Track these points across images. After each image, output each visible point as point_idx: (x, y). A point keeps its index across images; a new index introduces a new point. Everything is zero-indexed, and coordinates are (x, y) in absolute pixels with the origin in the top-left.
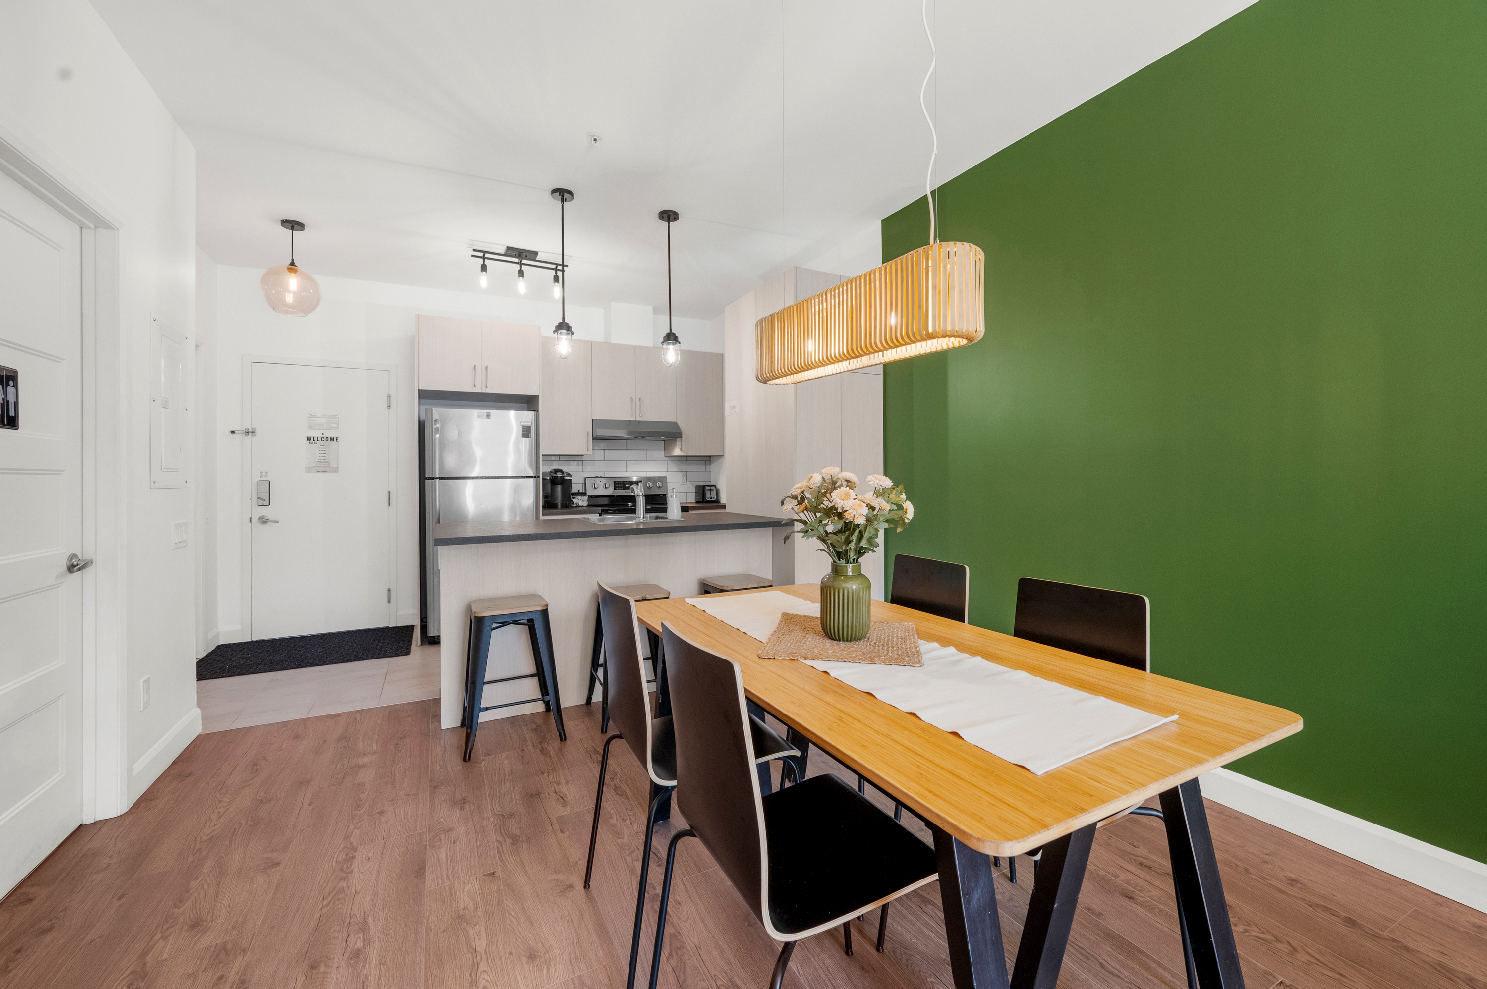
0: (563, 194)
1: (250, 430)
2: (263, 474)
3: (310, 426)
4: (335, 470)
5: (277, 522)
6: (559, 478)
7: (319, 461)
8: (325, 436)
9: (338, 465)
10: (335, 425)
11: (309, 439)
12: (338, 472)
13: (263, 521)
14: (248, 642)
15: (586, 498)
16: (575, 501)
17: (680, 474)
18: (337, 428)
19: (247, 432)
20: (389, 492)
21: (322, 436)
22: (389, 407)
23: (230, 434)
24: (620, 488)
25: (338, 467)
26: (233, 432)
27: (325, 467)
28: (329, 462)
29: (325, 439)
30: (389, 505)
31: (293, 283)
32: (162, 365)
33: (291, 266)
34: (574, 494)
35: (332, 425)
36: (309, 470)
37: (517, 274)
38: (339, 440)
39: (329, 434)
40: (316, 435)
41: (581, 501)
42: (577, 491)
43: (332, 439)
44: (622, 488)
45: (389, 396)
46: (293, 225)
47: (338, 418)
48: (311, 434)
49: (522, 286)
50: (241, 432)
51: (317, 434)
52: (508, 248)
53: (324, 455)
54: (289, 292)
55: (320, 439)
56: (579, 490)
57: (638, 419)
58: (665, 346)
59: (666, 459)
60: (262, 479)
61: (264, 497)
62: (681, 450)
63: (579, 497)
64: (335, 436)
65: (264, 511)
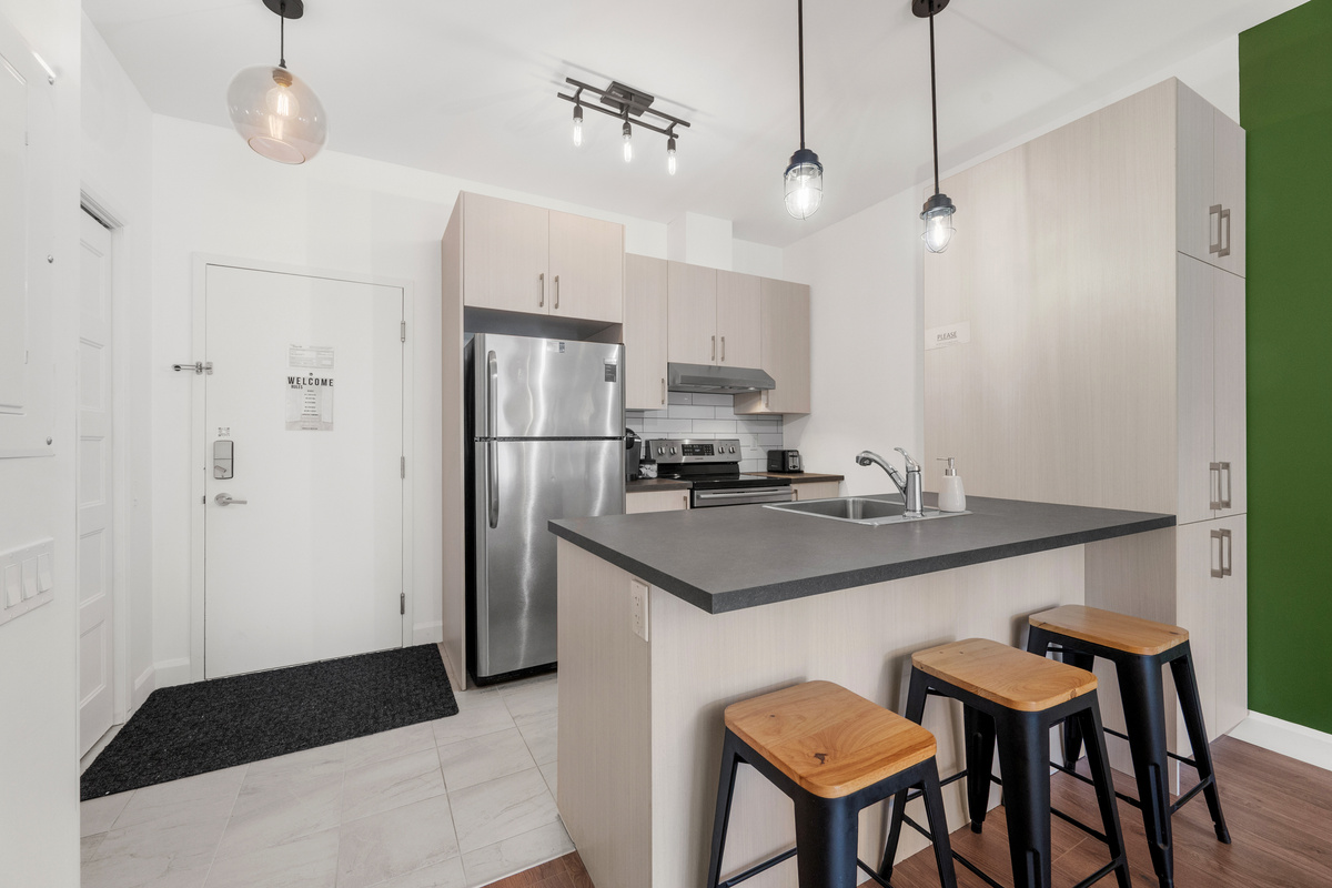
1: (203, 366)
2: (224, 432)
3: (294, 364)
4: (329, 427)
5: (245, 502)
6: (632, 440)
7: (306, 413)
8: (314, 377)
9: (332, 419)
10: (329, 363)
11: (291, 381)
12: (332, 430)
13: (224, 501)
14: (199, 684)
15: (655, 467)
16: (643, 470)
17: (750, 436)
18: (331, 367)
19: (199, 368)
20: (403, 459)
21: (310, 377)
22: (403, 339)
23: (172, 370)
24: (689, 454)
25: (332, 423)
26: (177, 368)
27: (313, 421)
28: (320, 415)
29: (314, 382)
30: (403, 476)
31: (283, 102)
33: (279, 73)
34: (642, 462)
35: (324, 362)
36: (291, 425)
37: (621, 131)
38: (334, 383)
39: (320, 375)
40: (301, 376)
41: (650, 471)
42: (645, 458)
43: (324, 382)
44: (691, 454)
45: (403, 324)
46: (283, 2)
47: (333, 352)
48: (294, 375)
49: (626, 151)
50: (189, 368)
51: (303, 374)
53: (313, 405)
54: (277, 116)
55: (307, 382)
57: (720, 364)
59: (736, 417)
60: (222, 438)
61: (225, 464)
62: (767, 405)
63: (648, 466)
64: (328, 378)
65: (225, 487)
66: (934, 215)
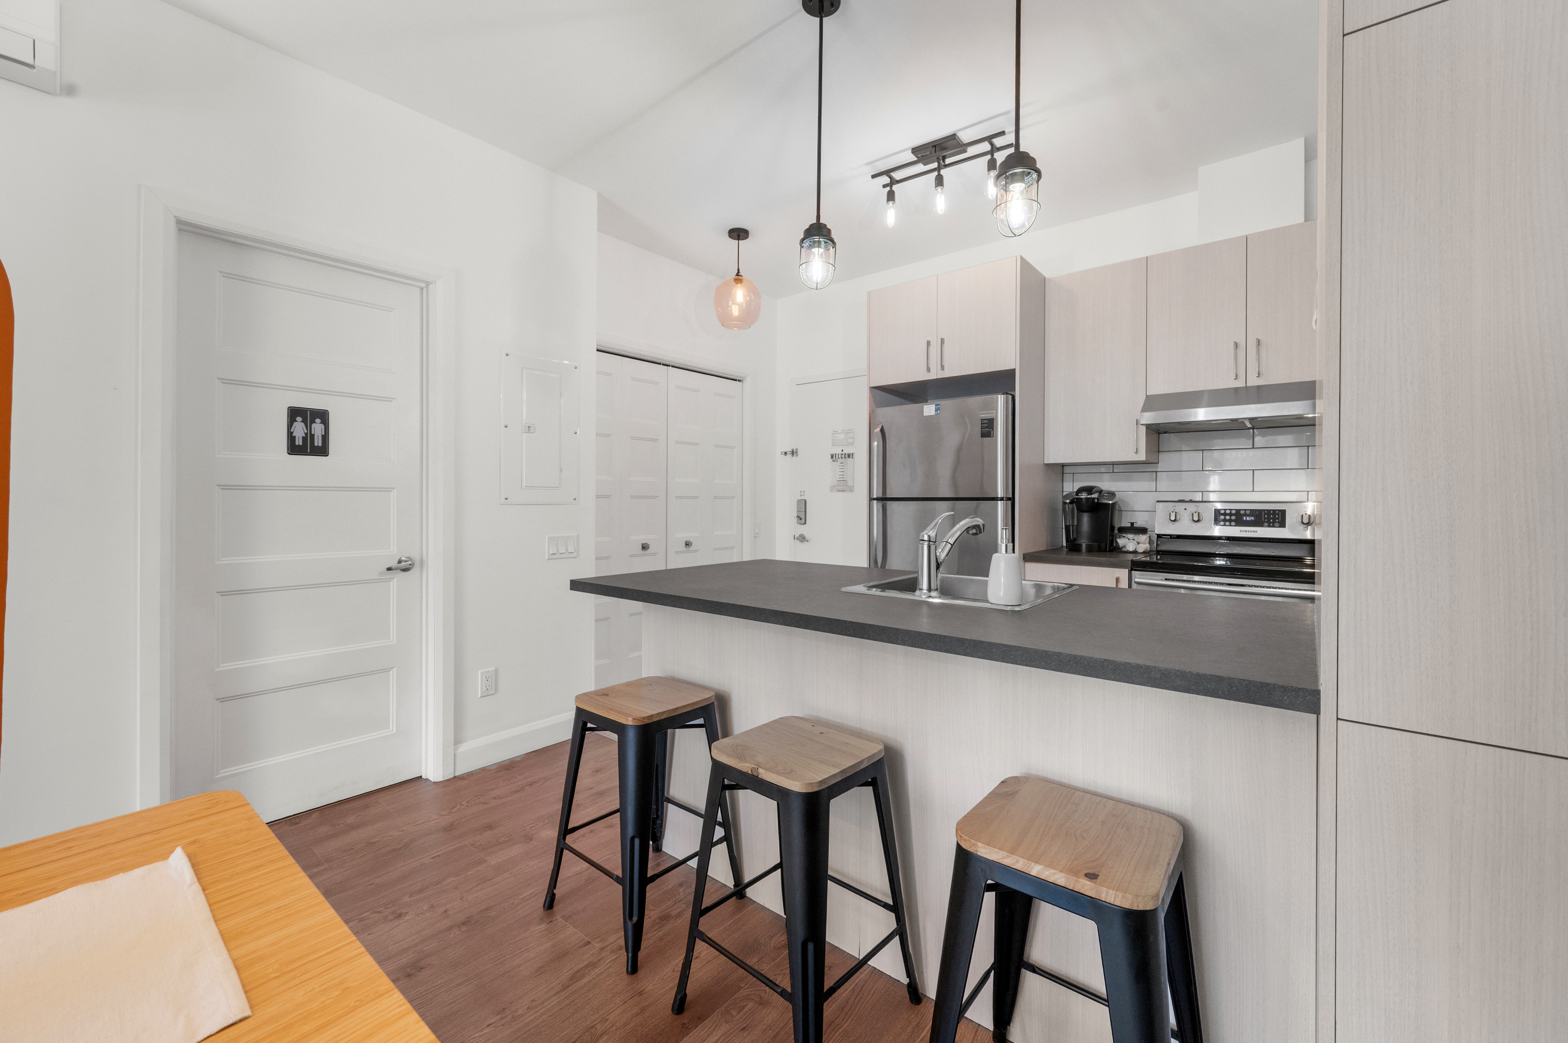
1: (795, 450)
2: (801, 493)
3: (834, 444)
4: (851, 489)
6: (1084, 500)
7: (840, 479)
8: (844, 452)
9: (853, 484)
10: (852, 440)
12: (853, 491)
13: (802, 539)
15: (1148, 539)
16: (1120, 543)
18: (853, 443)
19: (793, 453)
21: (842, 452)
23: (783, 456)
24: (1227, 523)
25: (853, 486)
26: (784, 454)
27: (844, 486)
28: (847, 481)
29: (843, 456)
31: (740, 294)
32: (525, 397)
33: (737, 277)
34: (1123, 530)
35: (849, 441)
36: (832, 489)
37: (933, 186)
38: (855, 456)
39: (847, 451)
40: (837, 453)
42: (1129, 525)
43: (849, 456)
44: (1233, 523)
46: (739, 234)
47: (854, 432)
48: (834, 452)
49: (941, 202)
50: (789, 453)
51: (837, 451)
52: (915, 151)
53: (843, 476)
54: (736, 304)
55: (840, 457)
56: (1132, 524)
60: (800, 498)
61: (802, 513)
63: (1131, 536)
64: (851, 452)
65: (802, 530)
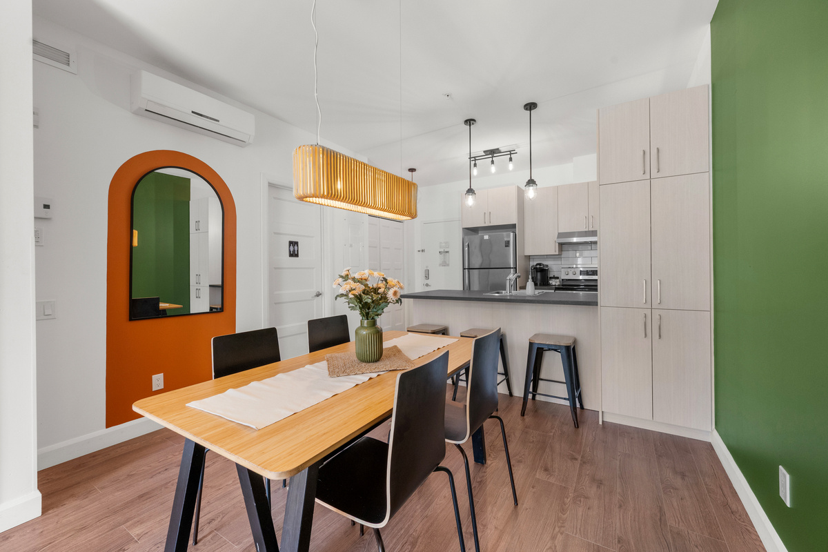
0: (469, 122)
4: (448, 265)
6: (538, 268)
7: (443, 261)
9: (449, 263)
11: (440, 252)
15: (559, 280)
18: (449, 247)
21: (444, 251)
24: (584, 275)
27: (445, 264)
28: (446, 262)
34: (551, 278)
35: (447, 246)
36: (440, 265)
37: (490, 163)
38: (449, 252)
39: (446, 250)
41: (553, 282)
43: (447, 252)
44: (586, 275)
46: (412, 170)
47: (449, 243)
48: (440, 250)
49: (493, 169)
51: (442, 250)
52: (484, 152)
55: (443, 253)
56: (554, 276)
58: (527, 188)
63: (553, 280)
65: (427, 281)
66: (529, 186)
